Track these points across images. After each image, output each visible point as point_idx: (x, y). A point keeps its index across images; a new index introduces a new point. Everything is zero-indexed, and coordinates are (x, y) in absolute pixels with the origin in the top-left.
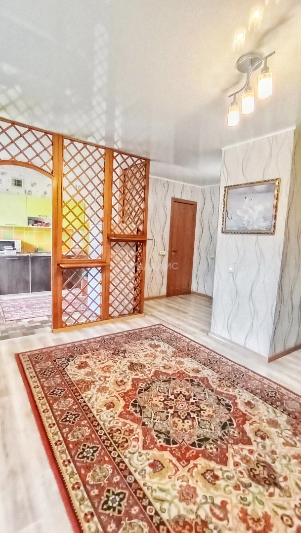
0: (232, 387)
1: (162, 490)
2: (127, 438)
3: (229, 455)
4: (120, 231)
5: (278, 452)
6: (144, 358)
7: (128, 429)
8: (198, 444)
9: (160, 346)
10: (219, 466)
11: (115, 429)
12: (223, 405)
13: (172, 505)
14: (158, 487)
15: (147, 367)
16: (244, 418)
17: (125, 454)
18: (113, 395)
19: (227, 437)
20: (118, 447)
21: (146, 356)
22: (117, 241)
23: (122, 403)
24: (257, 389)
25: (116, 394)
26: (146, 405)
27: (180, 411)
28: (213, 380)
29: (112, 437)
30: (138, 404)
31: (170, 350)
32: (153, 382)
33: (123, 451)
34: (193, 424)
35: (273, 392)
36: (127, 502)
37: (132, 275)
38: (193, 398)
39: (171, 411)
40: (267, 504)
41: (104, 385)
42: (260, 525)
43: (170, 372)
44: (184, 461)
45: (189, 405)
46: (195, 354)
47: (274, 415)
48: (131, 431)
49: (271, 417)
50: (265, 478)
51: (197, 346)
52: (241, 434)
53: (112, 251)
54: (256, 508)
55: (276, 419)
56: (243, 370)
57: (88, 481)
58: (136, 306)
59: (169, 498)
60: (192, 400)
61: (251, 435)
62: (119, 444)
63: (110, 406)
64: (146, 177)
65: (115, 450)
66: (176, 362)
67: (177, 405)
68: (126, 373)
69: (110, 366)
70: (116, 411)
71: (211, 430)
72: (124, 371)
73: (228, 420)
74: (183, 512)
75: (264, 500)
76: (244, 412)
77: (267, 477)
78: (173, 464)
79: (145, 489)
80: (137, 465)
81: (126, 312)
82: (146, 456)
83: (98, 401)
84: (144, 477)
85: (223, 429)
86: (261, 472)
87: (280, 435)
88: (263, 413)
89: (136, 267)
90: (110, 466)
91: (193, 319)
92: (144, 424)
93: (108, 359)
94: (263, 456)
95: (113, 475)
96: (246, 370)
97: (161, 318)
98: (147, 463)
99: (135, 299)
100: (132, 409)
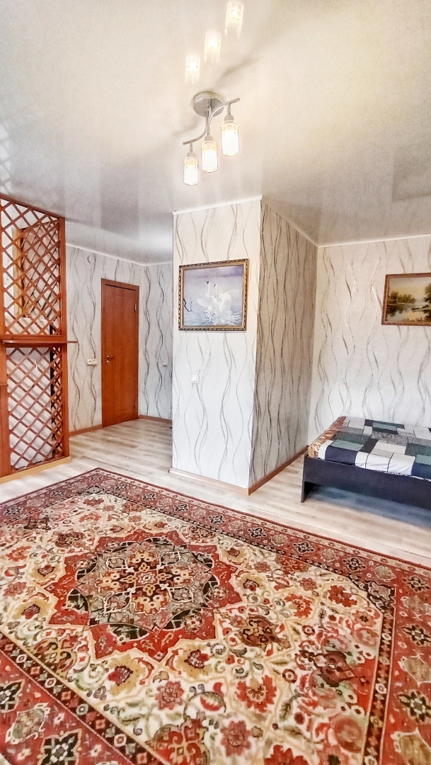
0: (209, 536)
1: (132, 705)
2: (69, 650)
3: (216, 623)
4: (21, 330)
5: (270, 599)
6: (79, 523)
7: (68, 639)
8: (175, 623)
9: (103, 501)
10: (205, 643)
11: (45, 645)
12: (202, 562)
13: (151, 719)
14: (127, 703)
15: (86, 535)
16: (229, 570)
17: (68, 676)
18: (35, 592)
19: (211, 601)
20: (55, 670)
21: (82, 519)
22: (17, 347)
23: (53, 600)
24: (239, 531)
25: (39, 589)
26: (93, 593)
27: (146, 586)
28: (184, 532)
29: (43, 659)
30: (79, 594)
31: (119, 504)
32: (99, 555)
33: (64, 674)
34: (165, 599)
35: (257, 529)
36: (82, 745)
37: (46, 398)
38: (160, 563)
39: (132, 590)
40: (266, 665)
41: (17, 580)
42: (262, 695)
43: (123, 535)
44: (159, 653)
45: (156, 575)
46: (155, 502)
47: (262, 557)
48: (74, 639)
49: (259, 560)
50: (260, 635)
51: (157, 490)
52: (227, 591)
53: (9, 364)
54: (255, 676)
55: (265, 561)
56: (220, 510)
57: (9, 742)
58: (57, 447)
59: (144, 711)
60: (159, 567)
61: (239, 589)
62: (56, 665)
63: (30, 612)
64: (60, 245)
65: (50, 676)
66: (130, 520)
67: (139, 578)
68: (53, 553)
69: (23, 549)
70: (44, 617)
71: (190, 598)
72: (50, 551)
73: (210, 580)
74: (166, 721)
75: (262, 663)
76: (228, 563)
77: (262, 633)
78: (144, 662)
79: (107, 714)
80: (89, 684)
81: (40, 458)
82: (102, 666)
83: (9, 610)
84: (103, 697)
85: (205, 593)
86: (256, 629)
87: (271, 579)
88: (249, 558)
89: (52, 387)
90: (45, 704)
91: (145, 453)
92: (93, 622)
93: (17, 538)
94: (256, 610)
95: (52, 715)
96: (224, 509)
97: (98, 459)
98: (106, 675)
99: (54, 436)
100: (70, 605)
